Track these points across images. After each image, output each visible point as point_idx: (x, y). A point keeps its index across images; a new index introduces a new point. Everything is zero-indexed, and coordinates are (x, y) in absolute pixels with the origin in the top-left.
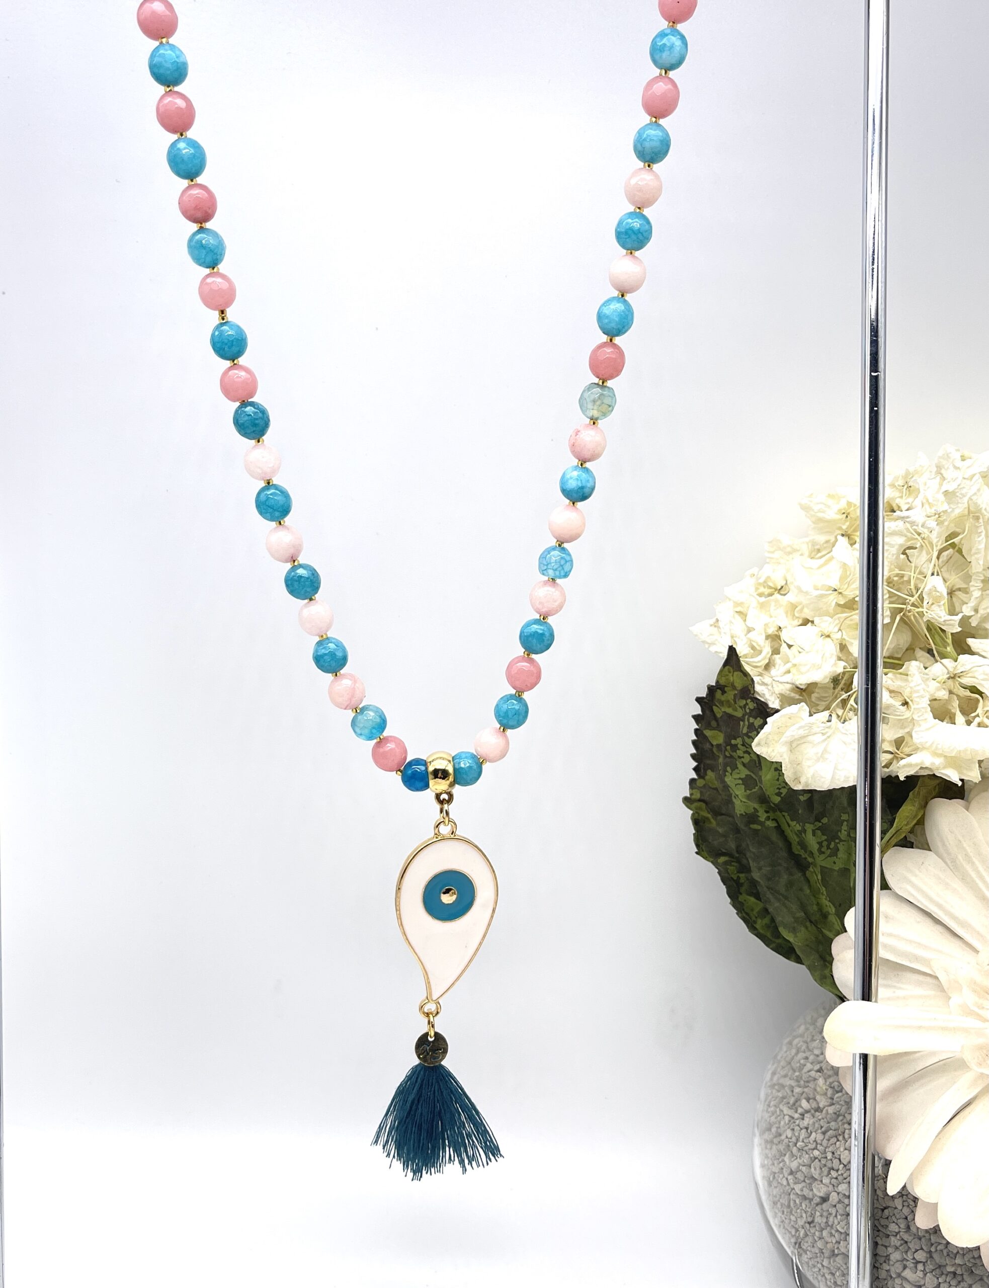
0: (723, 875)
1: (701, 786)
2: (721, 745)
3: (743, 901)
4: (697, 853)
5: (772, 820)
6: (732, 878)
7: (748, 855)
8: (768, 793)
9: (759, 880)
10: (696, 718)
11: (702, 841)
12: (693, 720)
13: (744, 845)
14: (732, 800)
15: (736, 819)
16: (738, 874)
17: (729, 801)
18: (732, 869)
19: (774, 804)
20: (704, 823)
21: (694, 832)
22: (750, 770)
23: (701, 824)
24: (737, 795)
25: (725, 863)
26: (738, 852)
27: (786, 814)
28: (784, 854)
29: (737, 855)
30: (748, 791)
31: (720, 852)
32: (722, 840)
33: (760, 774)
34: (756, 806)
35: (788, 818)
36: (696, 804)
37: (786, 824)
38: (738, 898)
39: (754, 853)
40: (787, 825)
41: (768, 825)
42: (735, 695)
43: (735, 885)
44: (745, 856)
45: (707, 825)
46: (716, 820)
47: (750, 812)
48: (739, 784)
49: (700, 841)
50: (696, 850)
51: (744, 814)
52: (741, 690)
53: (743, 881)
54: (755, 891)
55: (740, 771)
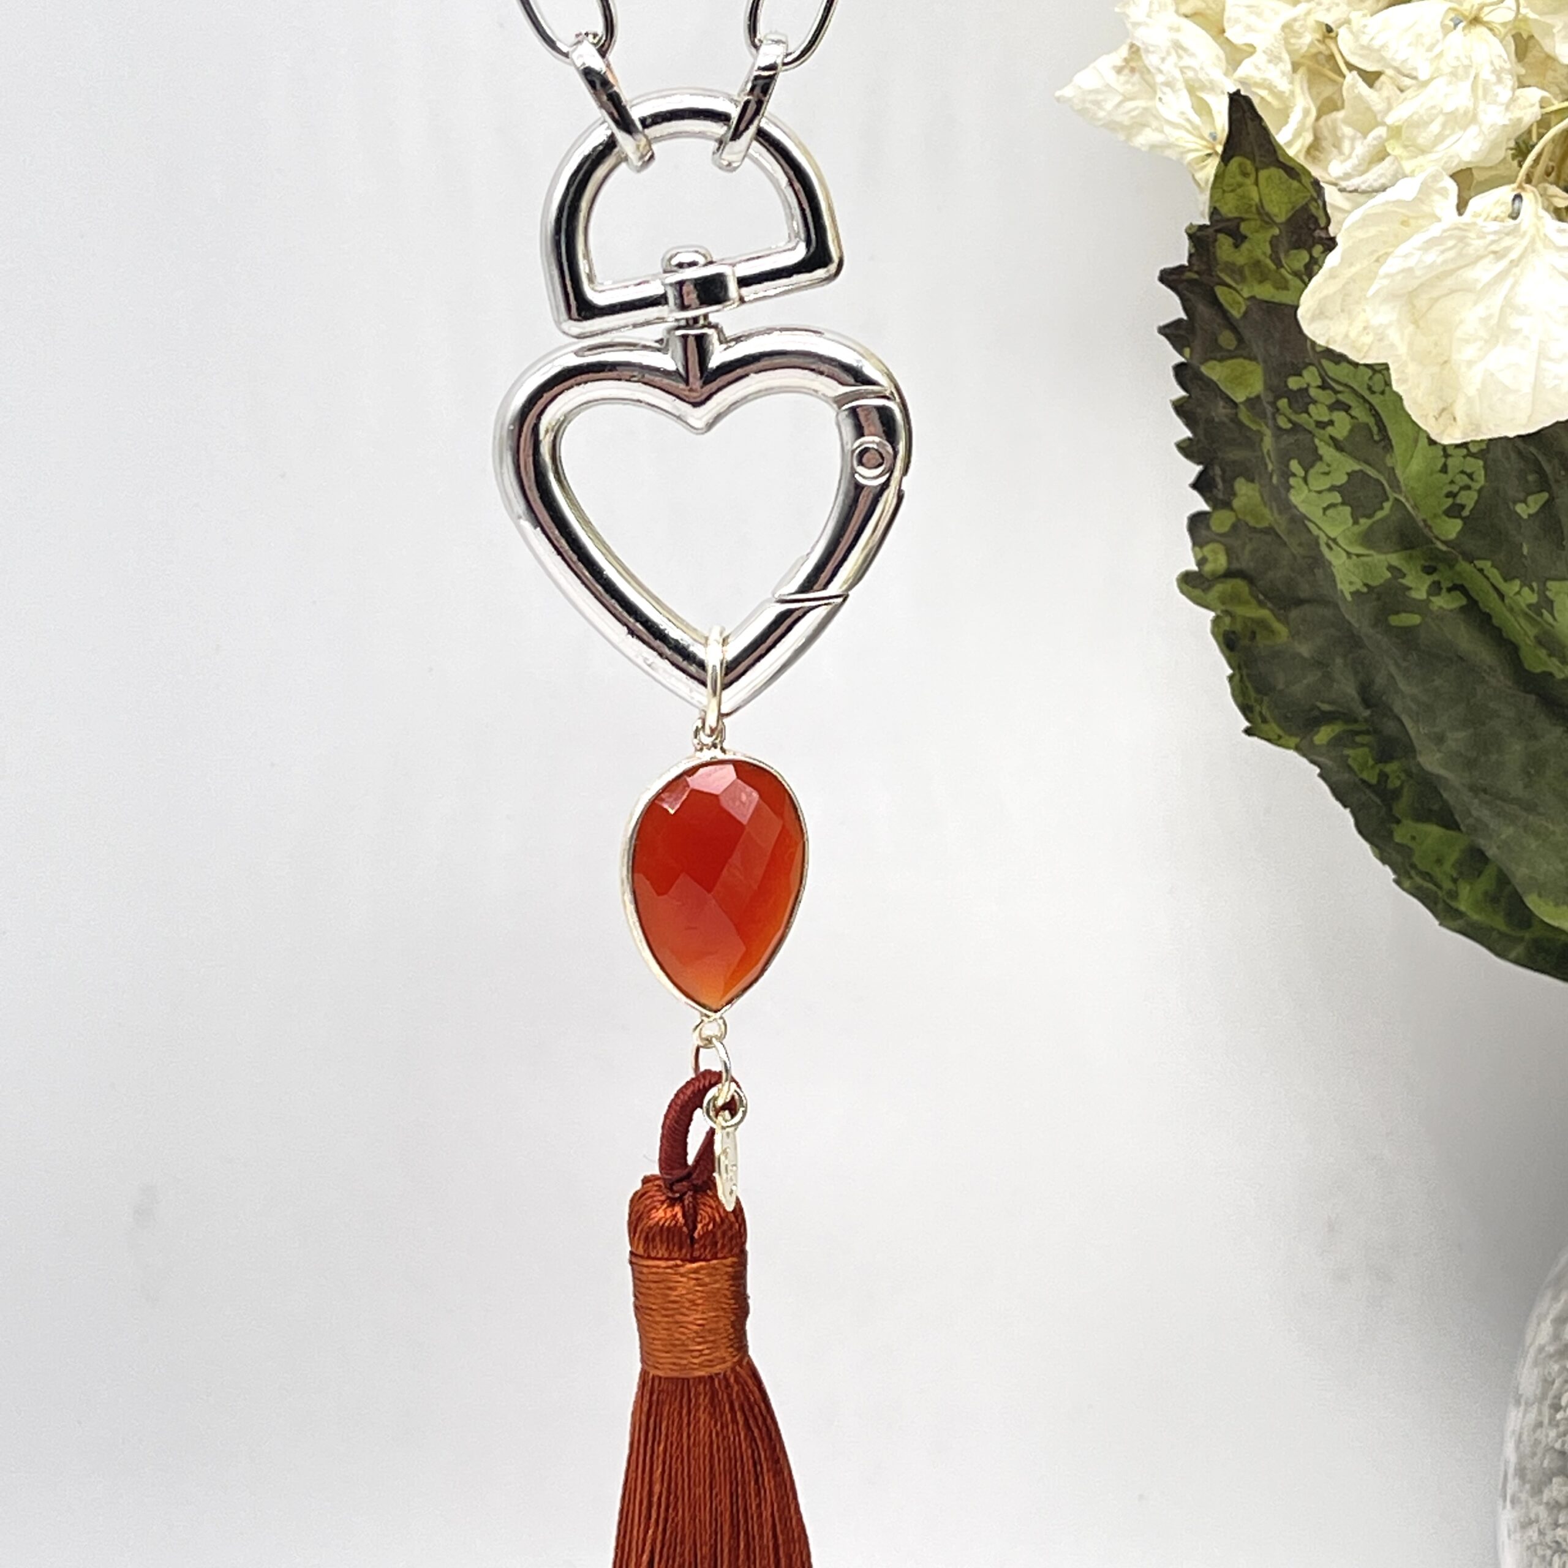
0: (1334, 779)
1: (1225, 529)
2: (1258, 397)
3: (1406, 841)
4: (1248, 732)
5: (1449, 590)
6: (1363, 781)
7: (1397, 708)
8: (1419, 517)
9: (1442, 772)
10: (1173, 332)
11: (1258, 691)
12: (1162, 338)
13: (1380, 680)
14: (1322, 555)
15: (1343, 609)
16: (1381, 766)
17: (1316, 562)
18: (1356, 755)
19: (1445, 543)
20: (1253, 635)
21: (1230, 671)
22: (1357, 458)
23: (1246, 642)
24: (1334, 540)
25: (1336, 742)
26: (1367, 703)
27: (1486, 565)
28: (1500, 680)
29: (1367, 713)
30: (1362, 521)
31: (1316, 713)
32: (1312, 678)
33: (1389, 465)
34: (1394, 559)
35: (1495, 575)
36: (1219, 588)
37: (1491, 591)
38: (1391, 833)
39: (1414, 699)
40: (1495, 595)
41: (1441, 608)
42: (1274, 243)
43: (1378, 801)
44: (1391, 710)
45: (1262, 642)
46: (1285, 621)
47: (1382, 581)
48: (1332, 506)
49: (1252, 694)
50: (1246, 724)
51: (1365, 590)
52: (1289, 221)
53: (1398, 783)
54: (1436, 807)
55: (1329, 465)
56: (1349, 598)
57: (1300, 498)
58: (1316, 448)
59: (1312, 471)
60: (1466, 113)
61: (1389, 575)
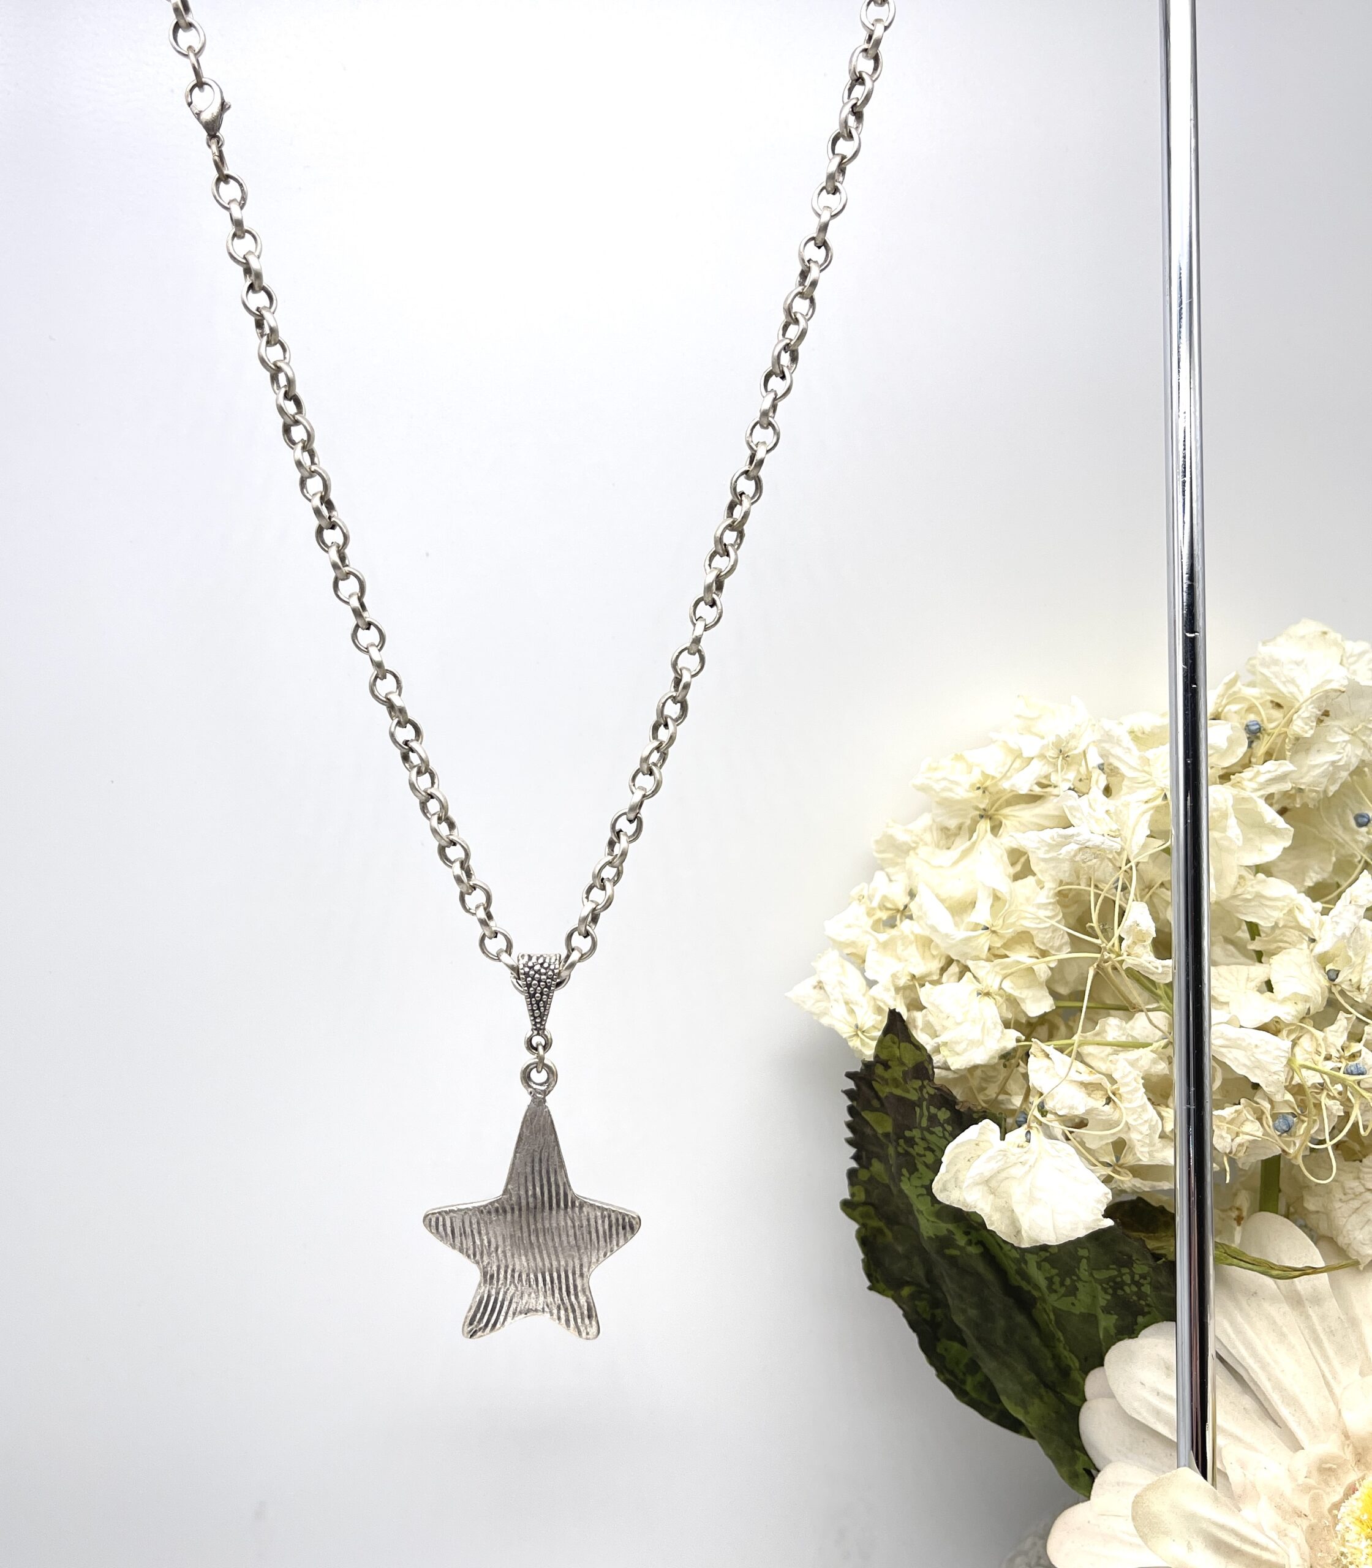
2: (889, 1134)
4: (869, 1288)
6: (924, 1319)
9: (963, 1326)
10: (849, 1094)
11: (876, 1267)
12: (844, 1095)
13: (936, 1274)
14: (914, 1212)
18: (922, 1305)
21: (863, 1257)
23: (871, 1242)
24: (921, 1212)
25: (911, 1297)
26: (929, 1281)
28: (997, 1289)
29: (928, 1285)
30: (936, 1205)
31: (901, 1281)
32: (903, 1265)
36: (861, 1211)
38: (935, 1348)
39: (952, 1288)
41: (971, 1251)
42: (905, 1073)
43: (929, 1329)
44: (940, 1288)
45: (880, 1242)
46: (891, 1230)
48: (922, 1195)
50: (869, 1284)
51: (935, 1235)
52: (915, 1068)
53: (939, 1320)
55: (921, 1174)
56: (925, 1238)
57: (905, 1186)
58: (915, 1164)
59: (913, 1176)
60: (979, 1041)
61: (946, 1232)
